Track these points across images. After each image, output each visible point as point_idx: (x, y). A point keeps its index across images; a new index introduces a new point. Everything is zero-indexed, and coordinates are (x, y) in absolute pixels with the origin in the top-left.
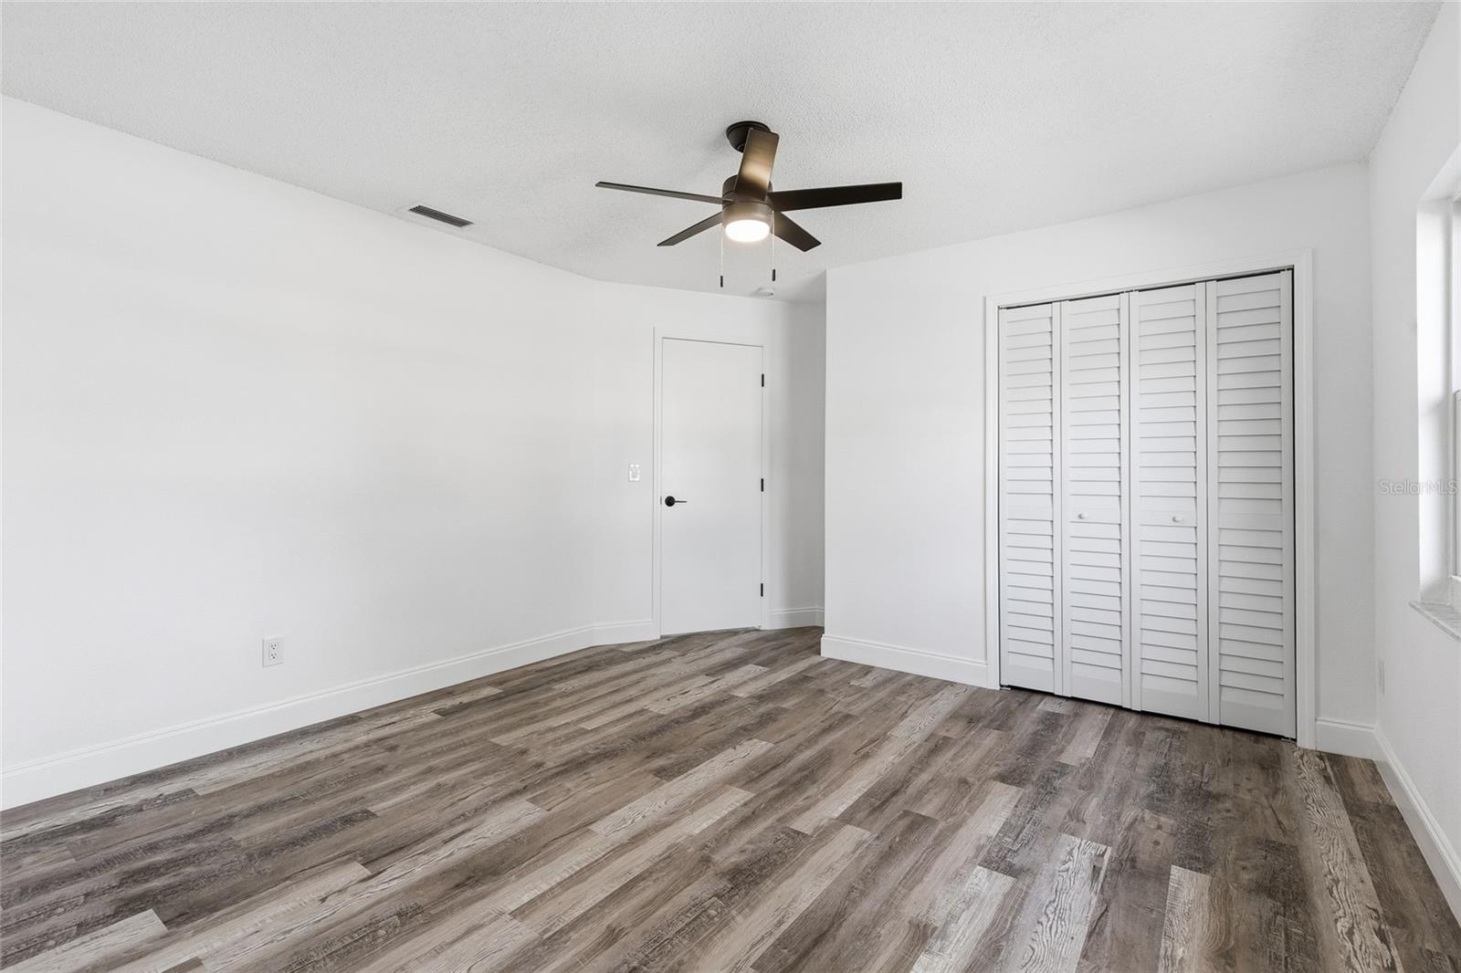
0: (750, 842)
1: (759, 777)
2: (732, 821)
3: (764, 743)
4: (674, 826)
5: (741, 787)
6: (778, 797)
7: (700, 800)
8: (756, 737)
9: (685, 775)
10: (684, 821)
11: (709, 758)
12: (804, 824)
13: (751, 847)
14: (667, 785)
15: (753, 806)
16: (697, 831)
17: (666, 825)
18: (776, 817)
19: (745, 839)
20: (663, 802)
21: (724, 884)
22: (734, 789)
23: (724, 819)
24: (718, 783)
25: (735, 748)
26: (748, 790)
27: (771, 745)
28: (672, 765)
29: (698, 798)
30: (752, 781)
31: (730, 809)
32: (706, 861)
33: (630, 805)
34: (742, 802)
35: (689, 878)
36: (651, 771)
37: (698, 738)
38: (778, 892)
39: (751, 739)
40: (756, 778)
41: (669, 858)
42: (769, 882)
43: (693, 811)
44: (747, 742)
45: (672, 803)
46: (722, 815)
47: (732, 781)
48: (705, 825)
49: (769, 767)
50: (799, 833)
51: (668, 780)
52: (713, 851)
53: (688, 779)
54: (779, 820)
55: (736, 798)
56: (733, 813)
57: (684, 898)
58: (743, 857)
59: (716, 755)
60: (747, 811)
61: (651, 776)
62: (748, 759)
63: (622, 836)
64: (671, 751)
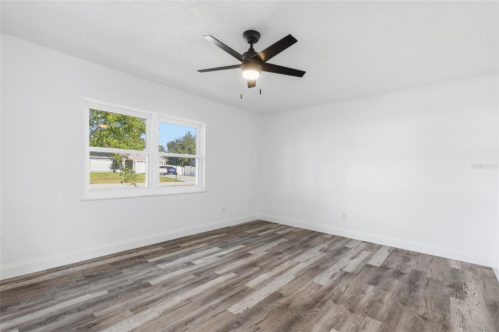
0: (250, 271)
1: (240, 292)
2: (253, 277)
3: (231, 311)
4: (271, 276)
5: (249, 287)
6: (237, 283)
7: (264, 283)
8: (234, 315)
9: (270, 294)
10: (269, 277)
11: (260, 302)
12: (233, 275)
13: (250, 270)
14: (276, 290)
15: (246, 281)
16: (264, 274)
17: (273, 276)
18: (240, 277)
19: (251, 272)
20: (276, 283)
21: (257, 264)
22: (251, 287)
23: (256, 277)
24: (258, 289)
25: (248, 308)
26: (247, 287)
27: (228, 309)
28: (276, 299)
29: (264, 284)
30: (244, 290)
31: (254, 280)
32: (261, 268)
33: (287, 283)
34: (249, 282)
35: (265, 265)
36: (285, 296)
37: (267, 317)
38: (245, 263)
39: (237, 315)
40: (242, 291)
41: (271, 269)
42: (247, 264)
43: (266, 280)
44: (240, 312)
45: (273, 283)
46: (256, 278)
47: (252, 291)
48: (262, 276)
49: (235, 296)
50: (235, 273)
51: (276, 291)
52: (260, 270)
53: (269, 291)
54: (240, 276)
55: (251, 284)
56: (253, 279)
57: (266, 263)
58: (252, 268)
59: (257, 304)
60: (248, 279)
61: (284, 294)
62: (242, 301)
63: (285, 274)
64: (279, 308)
